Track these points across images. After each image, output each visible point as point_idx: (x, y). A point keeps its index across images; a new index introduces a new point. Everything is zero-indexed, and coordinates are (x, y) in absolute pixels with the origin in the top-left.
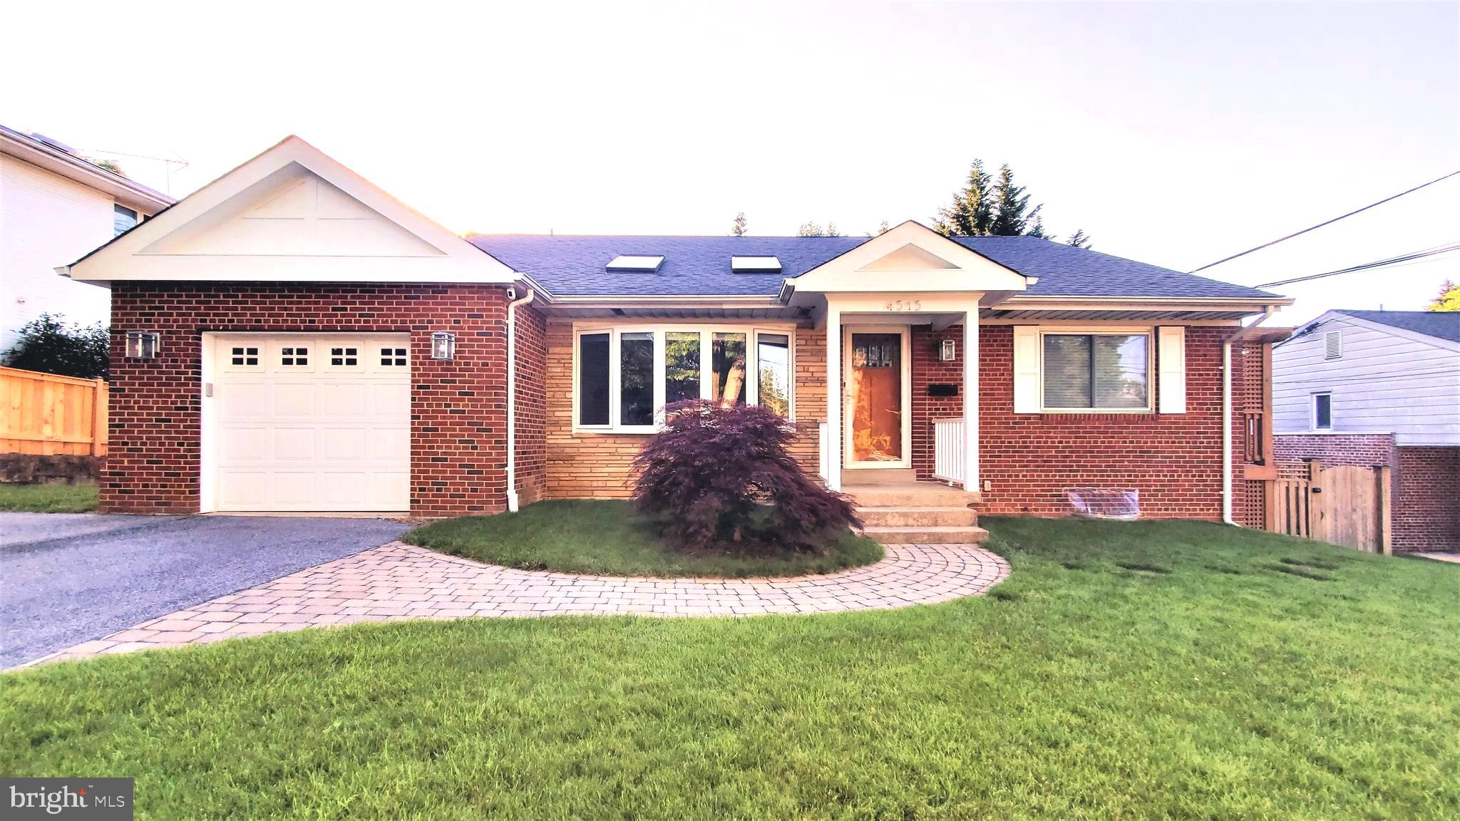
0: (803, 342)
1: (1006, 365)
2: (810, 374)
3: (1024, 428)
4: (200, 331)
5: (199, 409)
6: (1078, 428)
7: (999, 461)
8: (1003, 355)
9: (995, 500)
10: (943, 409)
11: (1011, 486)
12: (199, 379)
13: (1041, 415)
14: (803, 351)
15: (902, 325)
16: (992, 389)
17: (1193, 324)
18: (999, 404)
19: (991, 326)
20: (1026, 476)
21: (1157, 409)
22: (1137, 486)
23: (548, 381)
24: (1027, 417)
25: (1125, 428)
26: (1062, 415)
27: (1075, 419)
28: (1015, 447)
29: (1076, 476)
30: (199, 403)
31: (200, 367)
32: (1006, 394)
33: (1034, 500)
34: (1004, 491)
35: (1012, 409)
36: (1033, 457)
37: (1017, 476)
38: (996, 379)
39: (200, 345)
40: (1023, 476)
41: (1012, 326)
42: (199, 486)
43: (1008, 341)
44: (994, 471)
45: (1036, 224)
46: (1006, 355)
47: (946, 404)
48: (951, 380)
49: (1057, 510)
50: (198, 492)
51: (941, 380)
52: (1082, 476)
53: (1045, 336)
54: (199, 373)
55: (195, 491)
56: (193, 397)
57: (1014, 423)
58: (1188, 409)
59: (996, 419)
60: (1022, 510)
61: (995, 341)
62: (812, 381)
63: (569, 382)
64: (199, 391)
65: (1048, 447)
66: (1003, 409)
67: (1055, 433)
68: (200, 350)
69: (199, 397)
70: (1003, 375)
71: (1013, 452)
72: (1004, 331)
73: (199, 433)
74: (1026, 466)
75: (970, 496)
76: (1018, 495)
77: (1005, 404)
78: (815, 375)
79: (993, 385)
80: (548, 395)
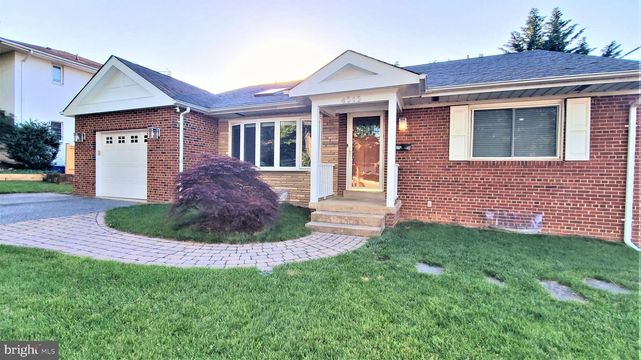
0: (326, 124)
1: (444, 131)
2: (329, 140)
3: (456, 170)
4: (95, 132)
5: (95, 160)
6: (496, 170)
7: (438, 190)
8: (442, 125)
9: (435, 213)
10: (403, 158)
11: (445, 205)
12: (95, 149)
13: (469, 162)
14: (326, 128)
15: (380, 111)
16: (435, 146)
17: (599, 94)
18: (439, 155)
19: (435, 108)
20: (456, 199)
21: (564, 157)
22: (543, 210)
23: (219, 147)
24: (458, 163)
25: (534, 170)
26: (483, 162)
27: (494, 164)
28: (449, 181)
29: (494, 201)
30: (95, 157)
31: (95, 145)
32: (444, 149)
33: (462, 215)
34: (441, 208)
35: (448, 158)
36: (461, 188)
37: (451, 199)
38: (438, 140)
39: (95, 137)
40: (454, 199)
41: (449, 107)
42: (95, 187)
43: (446, 116)
44: (434, 196)
45: (582, 42)
46: (445, 125)
47: (405, 156)
48: (408, 141)
49: (477, 222)
50: (95, 189)
51: (403, 141)
52: (498, 201)
53: (475, 111)
54: (95, 147)
55: (94, 189)
56: (93, 155)
57: (449, 167)
58: (591, 157)
59: (437, 164)
60: (453, 220)
61: (438, 116)
62: (330, 144)
63: (227, 147)
64: (95, 153)
65: (473, 182)
66: (442, 158)
67: (478, 173)
68: (95, 139)
69: (95, 156)
70: (443, 137)
71: (448, 184)
72: (444, 110)
73: (95, 168)
74: (457, 193)
75: (388, 209)
76: (450, 211)
77: (443, 155)
78: (332, 140)
79: (436, 143)
80: (219, 153)
